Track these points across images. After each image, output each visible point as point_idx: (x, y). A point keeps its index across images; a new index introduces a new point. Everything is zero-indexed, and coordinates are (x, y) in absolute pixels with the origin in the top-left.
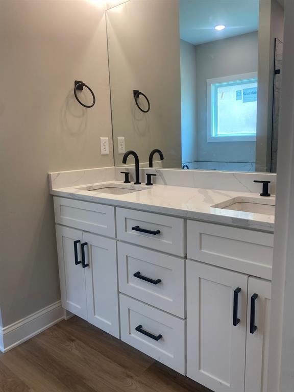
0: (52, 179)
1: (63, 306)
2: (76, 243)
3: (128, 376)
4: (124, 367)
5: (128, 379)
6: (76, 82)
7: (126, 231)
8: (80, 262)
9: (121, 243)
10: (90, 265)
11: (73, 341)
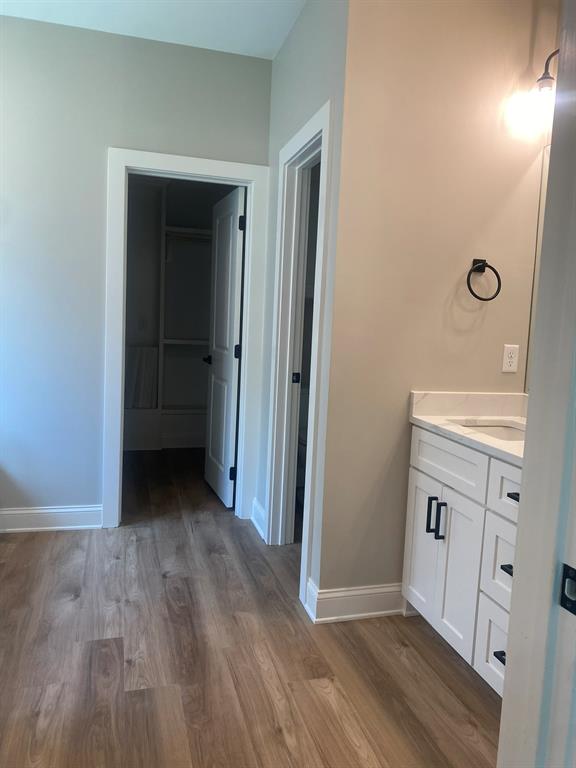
0: (415, 400)
1: (403, 593)
2: (431, 499)
3: (471, 723)
4: (467, 707)
5: (469, 726)
6: (475, 262)
7: (500, 497)
8: (432, 531)
9: (492, 515)
10: (447, 538)
11: (406, 646)
